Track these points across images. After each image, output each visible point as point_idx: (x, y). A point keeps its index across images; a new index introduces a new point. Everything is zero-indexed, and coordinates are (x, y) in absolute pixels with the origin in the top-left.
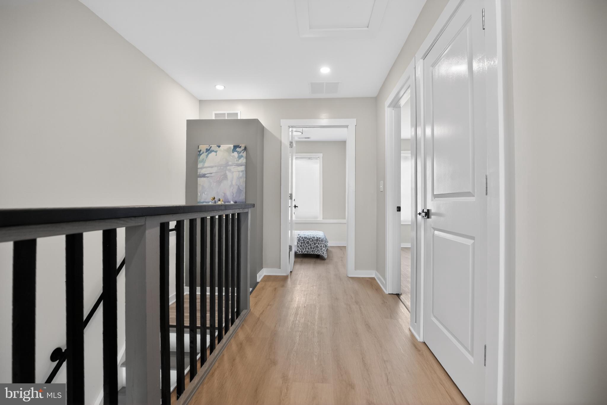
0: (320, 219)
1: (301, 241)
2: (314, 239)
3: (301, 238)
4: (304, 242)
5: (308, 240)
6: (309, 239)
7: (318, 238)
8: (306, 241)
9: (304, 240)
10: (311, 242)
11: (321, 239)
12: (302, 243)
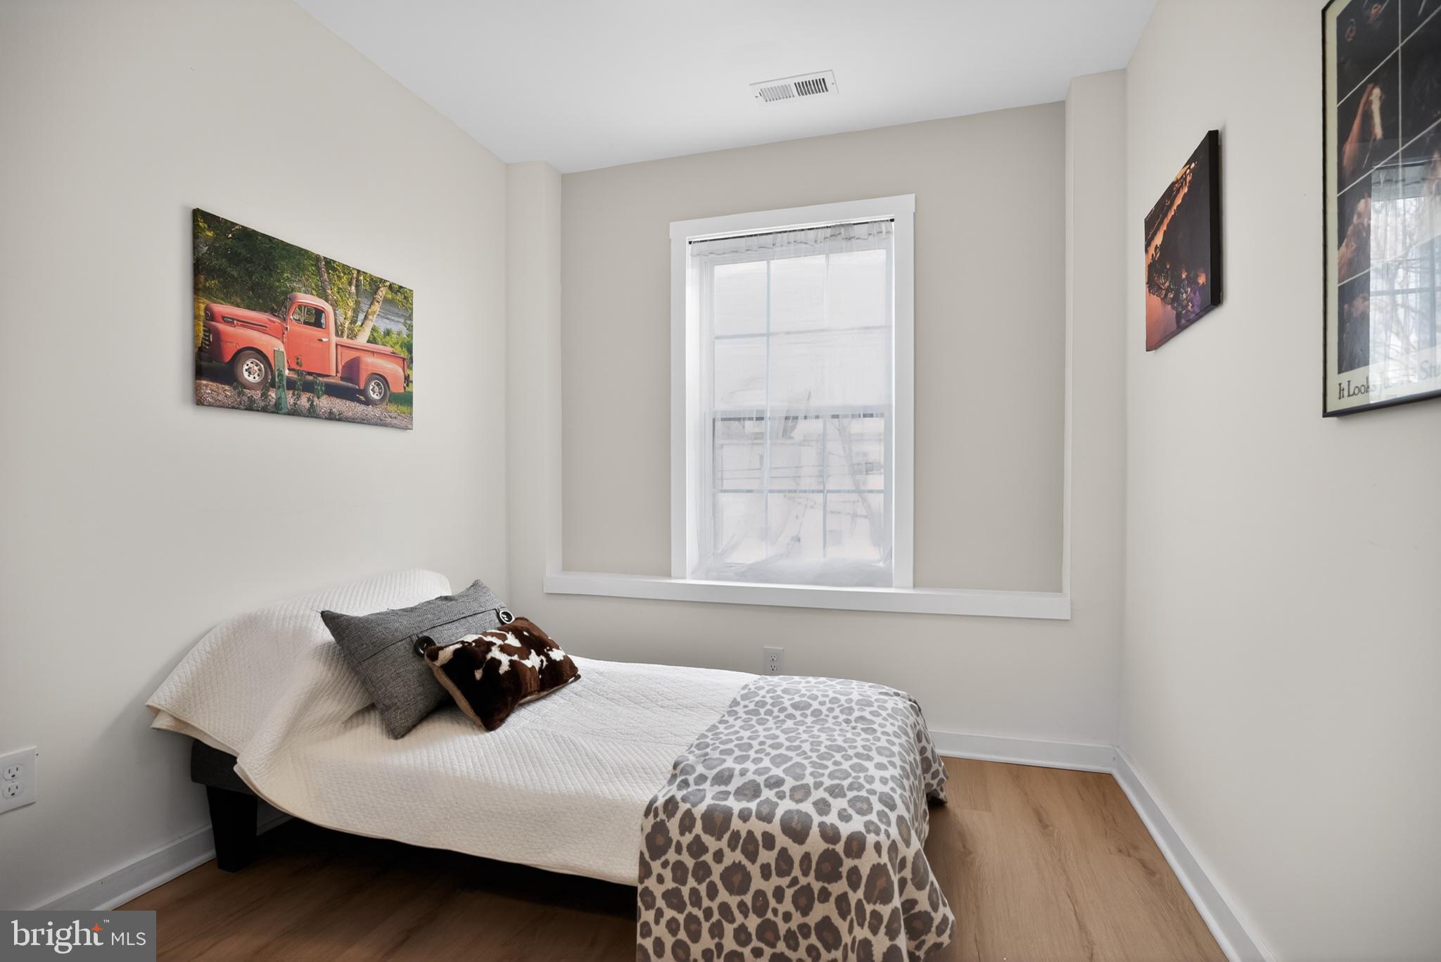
0: (901, 587)
1: (671, 856)
2: (796, 851)
3: (673, 826)
4: (702, 871)
5: (736, 856)
6: (750, 846)
7: (840, 848)
8: (719, 856)
9: (697, 848)
10: (766, 872)
11: (865, 865)
12: (679, 868)
